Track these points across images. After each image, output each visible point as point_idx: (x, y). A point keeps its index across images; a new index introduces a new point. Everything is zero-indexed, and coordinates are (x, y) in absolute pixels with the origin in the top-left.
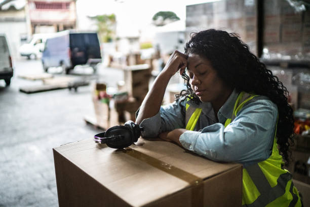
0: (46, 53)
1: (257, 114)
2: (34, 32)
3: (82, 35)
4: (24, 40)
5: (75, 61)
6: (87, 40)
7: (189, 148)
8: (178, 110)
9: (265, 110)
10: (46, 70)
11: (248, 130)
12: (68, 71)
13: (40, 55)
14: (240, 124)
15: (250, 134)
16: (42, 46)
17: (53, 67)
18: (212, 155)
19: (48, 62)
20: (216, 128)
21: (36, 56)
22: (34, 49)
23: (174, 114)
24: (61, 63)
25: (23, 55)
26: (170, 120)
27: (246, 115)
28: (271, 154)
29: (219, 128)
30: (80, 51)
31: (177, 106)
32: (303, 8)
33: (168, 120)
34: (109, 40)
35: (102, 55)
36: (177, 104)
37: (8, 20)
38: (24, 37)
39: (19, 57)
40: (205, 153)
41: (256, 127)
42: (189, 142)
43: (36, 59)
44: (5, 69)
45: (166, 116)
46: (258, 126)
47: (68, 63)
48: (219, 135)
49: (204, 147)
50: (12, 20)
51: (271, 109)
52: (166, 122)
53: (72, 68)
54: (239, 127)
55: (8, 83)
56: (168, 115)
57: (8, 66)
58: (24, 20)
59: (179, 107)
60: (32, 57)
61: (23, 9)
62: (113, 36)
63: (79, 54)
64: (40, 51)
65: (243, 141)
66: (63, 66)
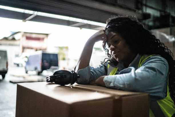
0: (28, 63)
1: (156, 63)
2: (23, 52)
3: (49, 55)
4: (17, 56)
5: (44, 68)
6: (52, 57)
7: (110, 85)
8: (103, 69)
9: (161, 62)
10: (27, 72)
11: (151, 72)
12: (39, 74)
13: (24, 64)
14: (145, 68)
15: (152, 74)
16: (26, 60)
17: (31, 70)
18: (126, 86)
19: (28, 68)
20: (129, 70)
21: (22, 64)
22: (22, 60)
23: (100, 70)
24: (36, 69)
25: (15, 64)
26: (97, 74)
27: (149, 64)
28: (166, 96)
29: (131, 70)
30: (47, 62)
31: (102, 67)
32: (173, 39)
33: (96, 74)
34: (64, 59)
35: (59, 65)
36: (102, 65)
37: (10, 45)
38: (17, 53)
39: (13, 65)
40: (122, 86)
41: (156, 70)
42: (110, 81)
43: (22, 66)
44: (3, 69)
45: (95, 71)
46: (157, 69)
47: (39, 69)
48: (131, 74)
49: (121, 82)
50: (12, 45)
51: (165, 62)
52: (94, 74)
53: (42, 72)
54: (144, 70)
55: (4, 77)
56: (96, 71)
57: (5, 67)
58: (19, 45)
59: (103, 66)
60: (20, 65)
61: (19, 40)
62: (66, 57)
63: (46, 64)
64: (25, 62)
65: (148, 78)
66: (37, 70)
